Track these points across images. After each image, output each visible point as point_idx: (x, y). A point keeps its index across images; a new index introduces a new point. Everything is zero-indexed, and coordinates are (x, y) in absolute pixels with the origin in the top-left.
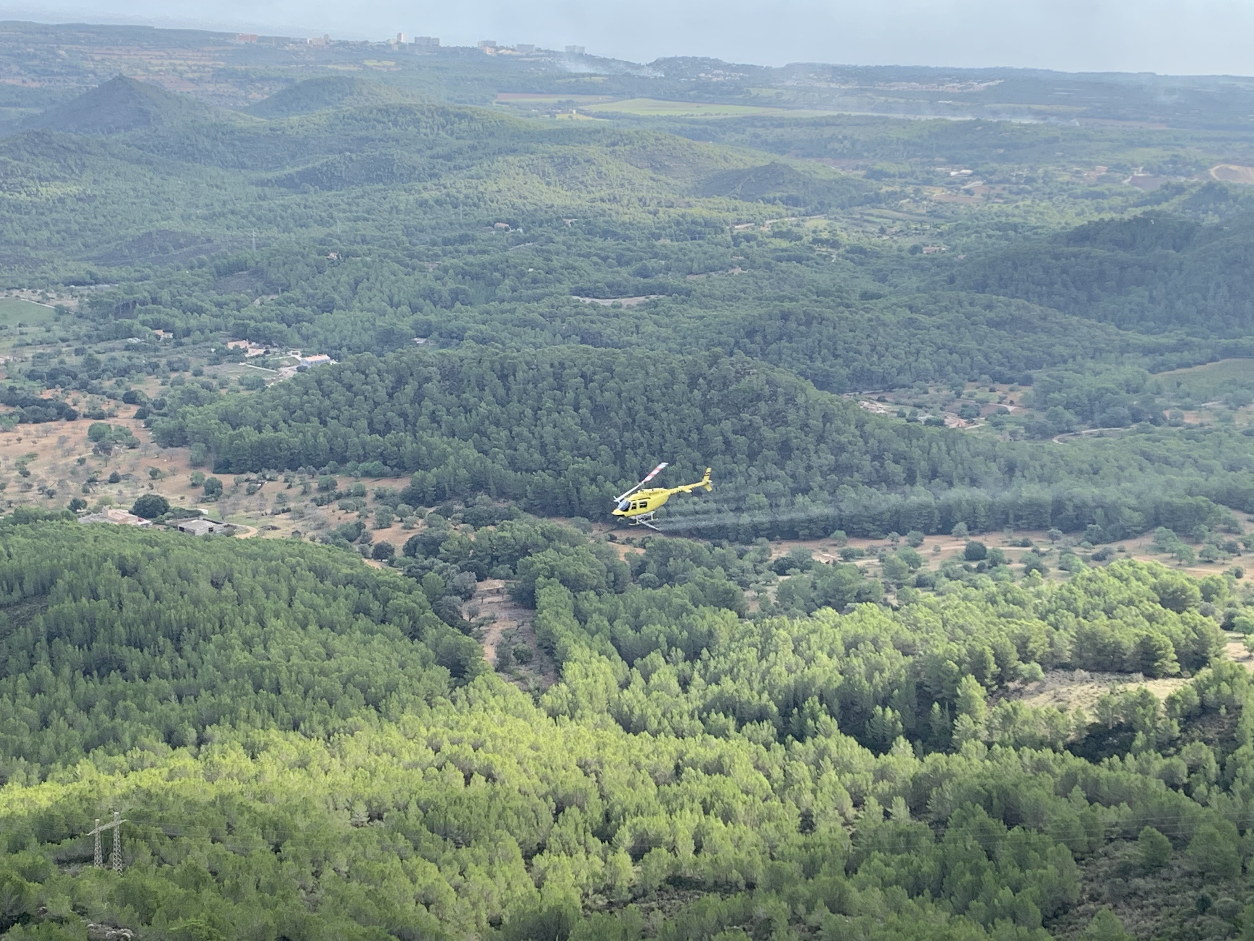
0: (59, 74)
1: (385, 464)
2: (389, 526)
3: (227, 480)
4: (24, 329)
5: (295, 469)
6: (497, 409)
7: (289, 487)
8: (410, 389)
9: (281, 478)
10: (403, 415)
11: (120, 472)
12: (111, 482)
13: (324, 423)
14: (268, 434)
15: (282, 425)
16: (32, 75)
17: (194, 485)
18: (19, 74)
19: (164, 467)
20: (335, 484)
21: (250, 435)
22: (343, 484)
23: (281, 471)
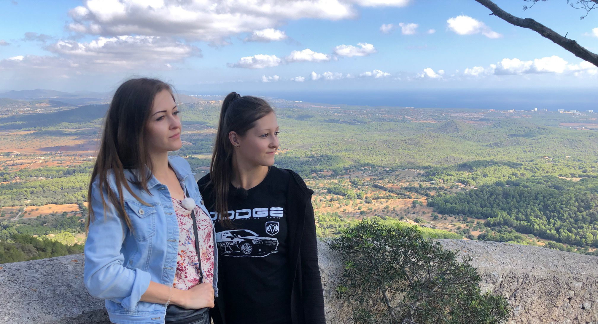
0: (441, 120)
1: (482, 215)
2: (476, 231)
3: (440, 216)
4: (409, 178)
5: (458, 215)
6: (516, 204)
7: (455, 219)
8: (493, 197)
9: (454, 216)
10: (490, 203)
11: (416, 212)
12: (413, 214)
13: (468, 204)
14: (454, 205)
15: (458, 203)
16: (435, 120)
17: (432, 216)
18: (431, 120)
19: (426, 211)
20: (467, 219)
21: (449, 205)
22: (469, 219)
23: (454, 215)
